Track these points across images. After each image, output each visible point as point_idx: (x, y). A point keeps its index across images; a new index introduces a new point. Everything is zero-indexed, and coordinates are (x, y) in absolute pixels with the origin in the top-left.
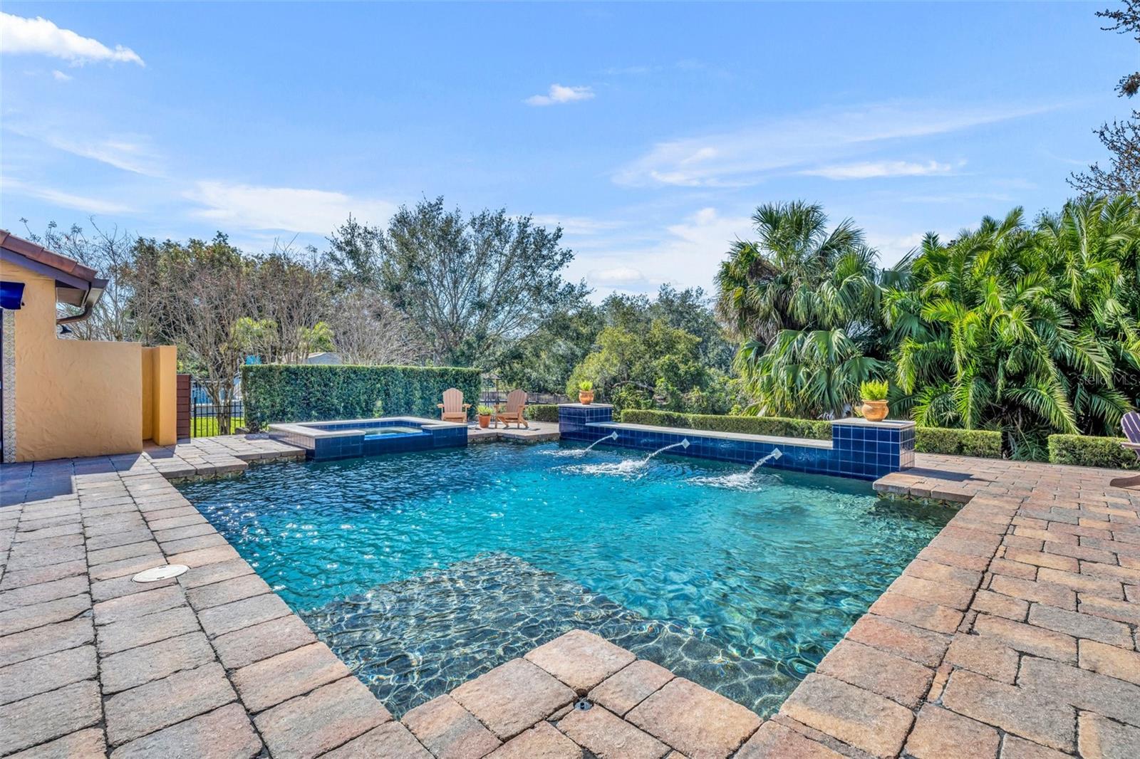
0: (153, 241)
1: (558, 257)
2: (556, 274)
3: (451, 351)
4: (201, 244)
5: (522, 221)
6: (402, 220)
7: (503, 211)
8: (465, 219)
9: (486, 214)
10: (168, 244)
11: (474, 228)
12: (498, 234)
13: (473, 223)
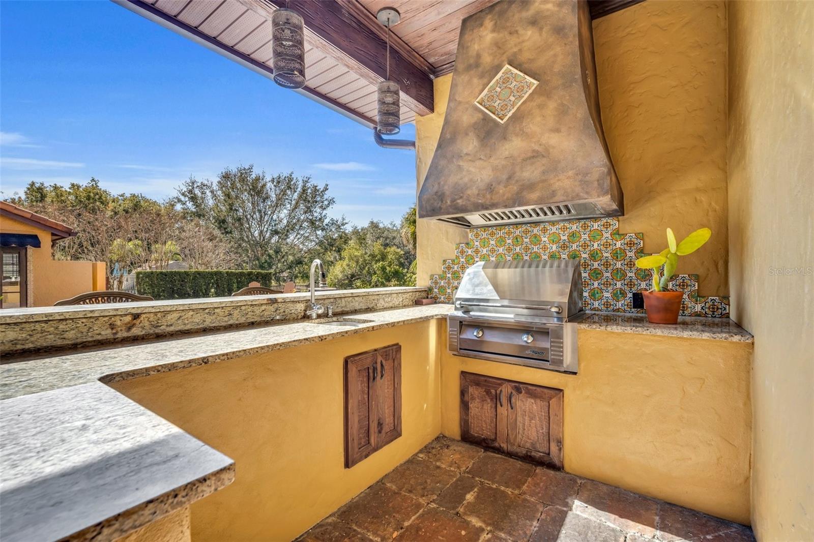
0: (42, 184)
1: (326, 203)
2: (325, 212)
3: (258, 260)
4: (79, 187)
5: (305, 179)
6: (226, 176)
7: (292, 173)
8: (268, 178)
9: (281, 175)
10: (56, 188)
11: (273, 184)
12: (289, 188)
13: (273, 181)
